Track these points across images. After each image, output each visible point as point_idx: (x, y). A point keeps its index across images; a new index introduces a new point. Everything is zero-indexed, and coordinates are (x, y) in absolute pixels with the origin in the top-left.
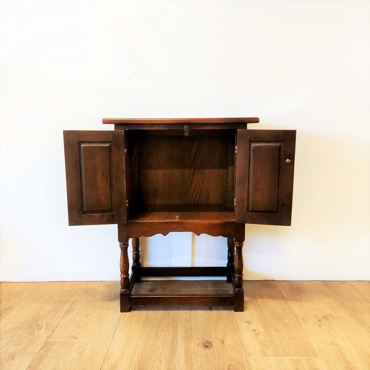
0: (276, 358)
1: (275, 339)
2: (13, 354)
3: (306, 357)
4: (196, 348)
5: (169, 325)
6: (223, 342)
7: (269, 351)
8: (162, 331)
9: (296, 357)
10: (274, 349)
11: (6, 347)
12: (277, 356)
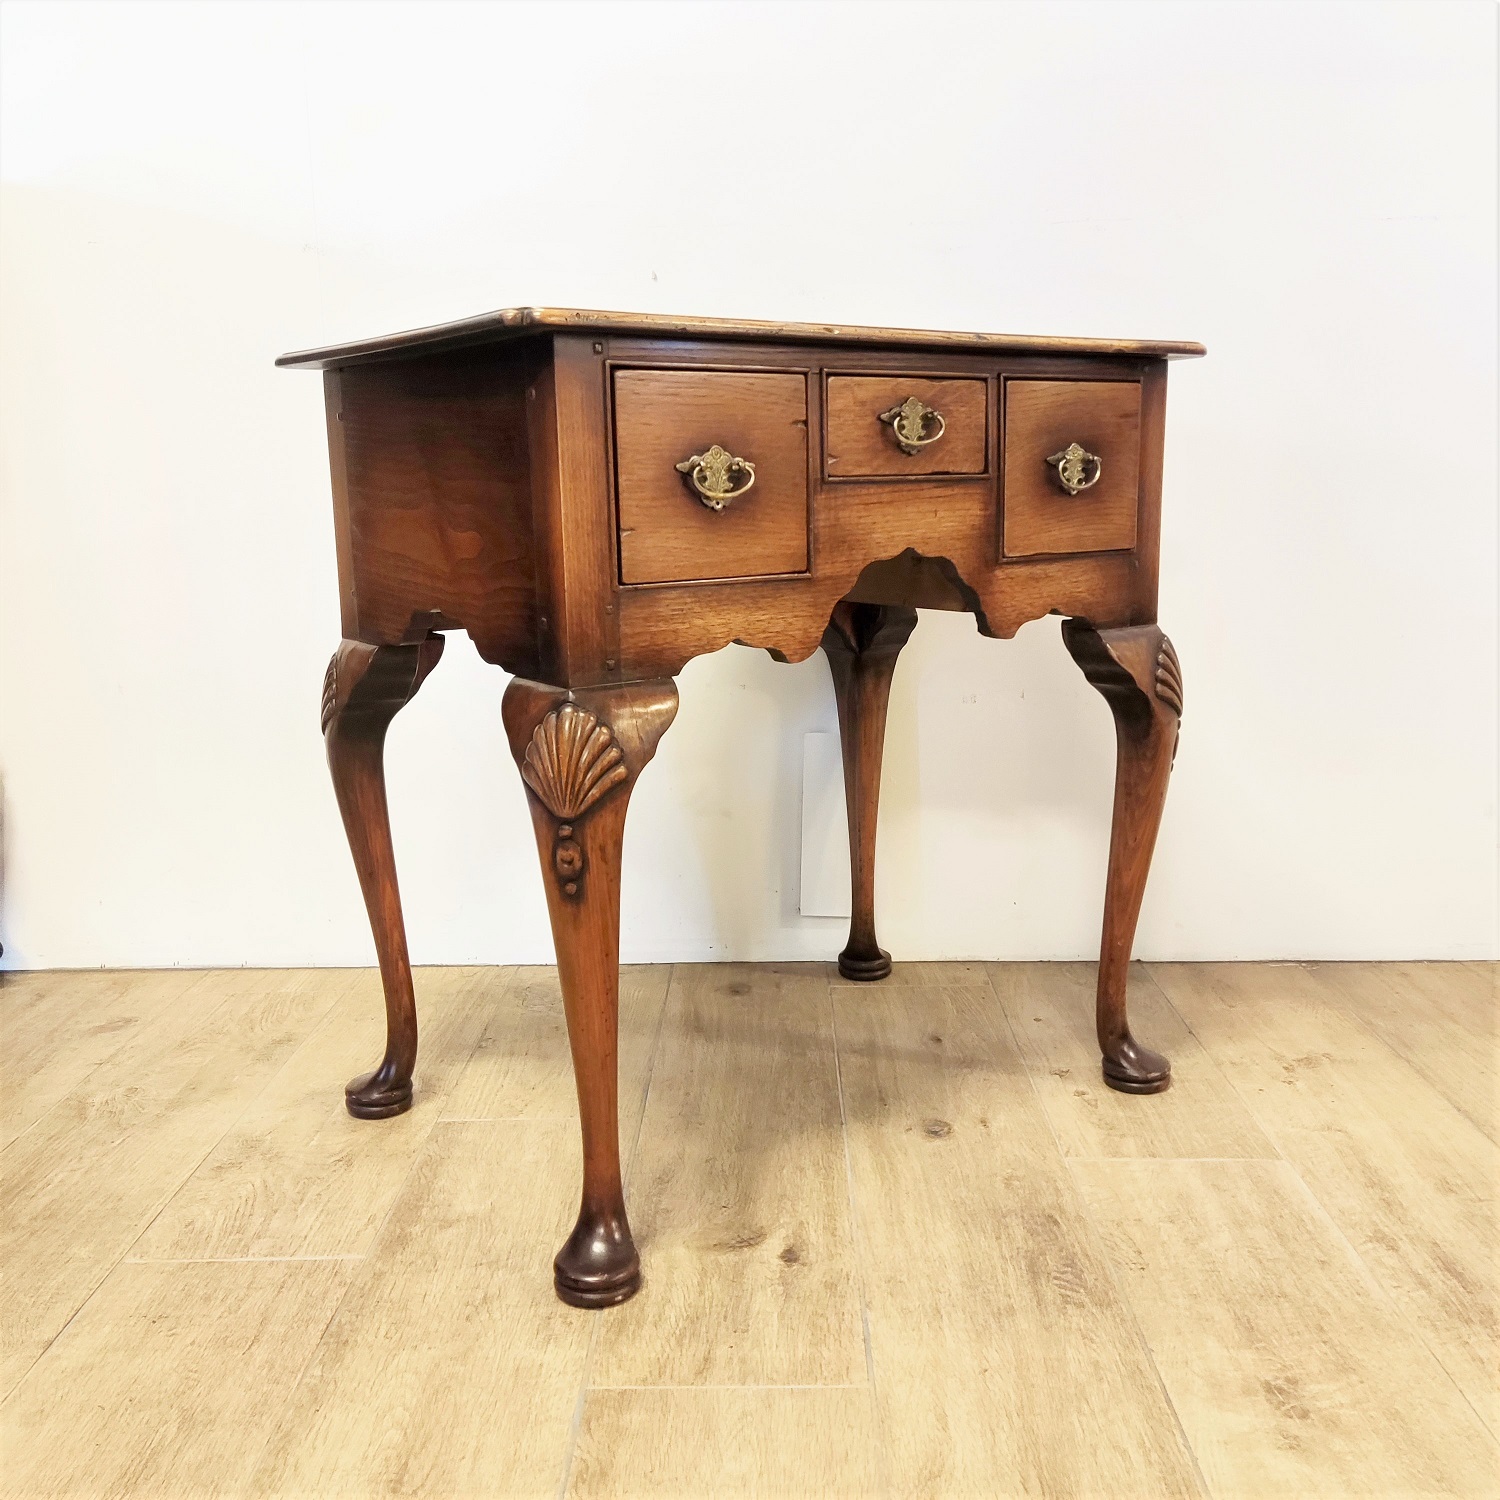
0: (1149, 1159)
1: (1146, 1116)
2: (344, 1154)
3: (1242, 1160)
4: (904, 1137)
5: (809, 1081)
6: (984, 1122)
7: (1130, 1145)
8: (791, 1095)
9: (1214, 1159)
10: (1145, 1140)
11: (315, 1139)
12: (1153, 1156)
